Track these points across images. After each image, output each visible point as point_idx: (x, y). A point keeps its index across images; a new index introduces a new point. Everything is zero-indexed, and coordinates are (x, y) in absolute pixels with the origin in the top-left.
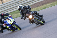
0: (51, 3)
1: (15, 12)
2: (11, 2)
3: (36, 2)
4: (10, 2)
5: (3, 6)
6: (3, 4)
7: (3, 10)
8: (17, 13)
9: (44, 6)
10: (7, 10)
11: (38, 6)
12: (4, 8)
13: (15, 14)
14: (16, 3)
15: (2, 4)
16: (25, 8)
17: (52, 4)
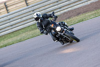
0: (93, 12)
1: (30, 28)
2: (23, 10)
3: (66, 10)
4: (21, 11)
5: (9, 17)
6: (9, 14)
7: (9, 24)
8: (33, 29)
9: (81, 17)
10: (15, 24)
11: (69, 18)
12: (11, 20)
13: (30, 31)
14: (32, 12)
15: (7, 14)
16: (45, 17)
17: (95, 13)
